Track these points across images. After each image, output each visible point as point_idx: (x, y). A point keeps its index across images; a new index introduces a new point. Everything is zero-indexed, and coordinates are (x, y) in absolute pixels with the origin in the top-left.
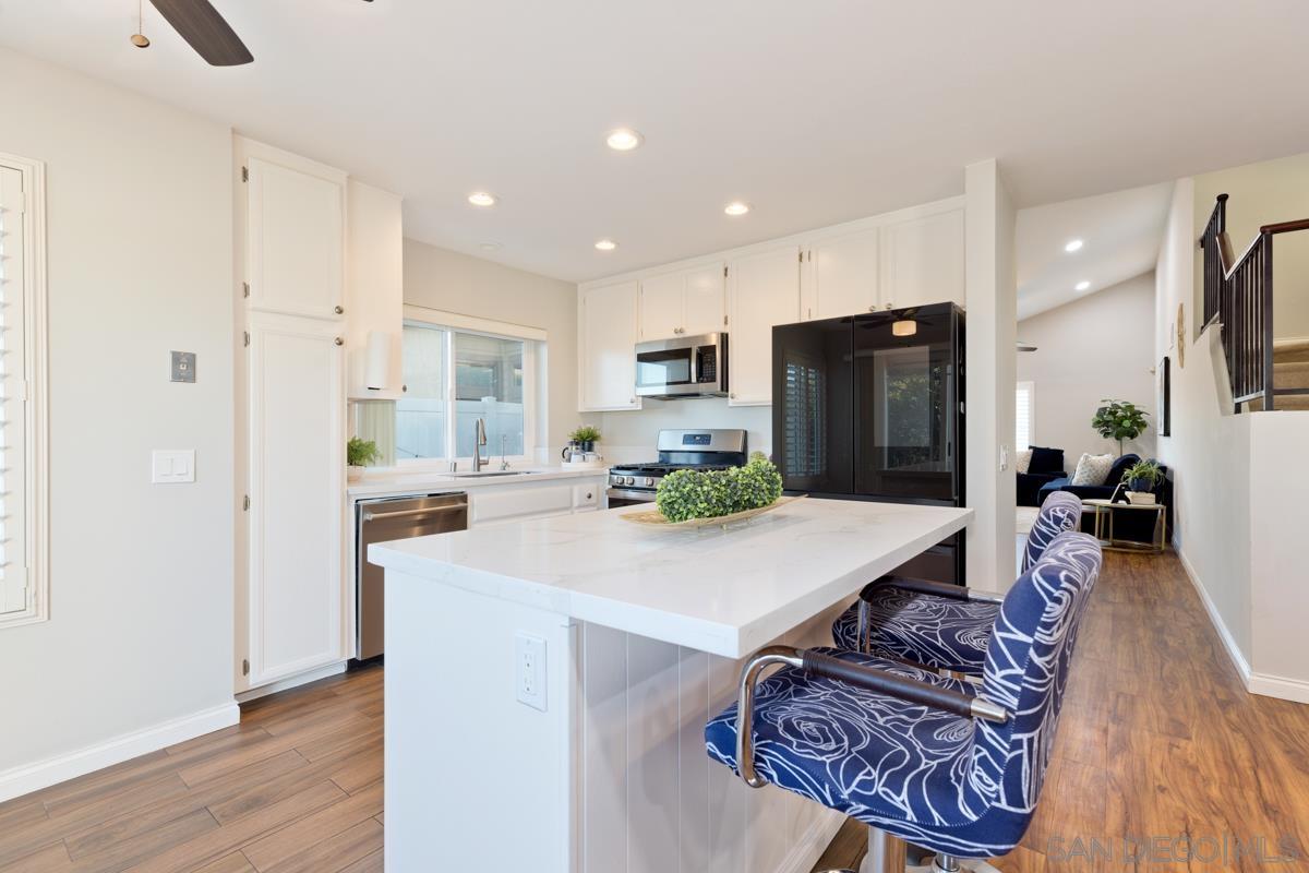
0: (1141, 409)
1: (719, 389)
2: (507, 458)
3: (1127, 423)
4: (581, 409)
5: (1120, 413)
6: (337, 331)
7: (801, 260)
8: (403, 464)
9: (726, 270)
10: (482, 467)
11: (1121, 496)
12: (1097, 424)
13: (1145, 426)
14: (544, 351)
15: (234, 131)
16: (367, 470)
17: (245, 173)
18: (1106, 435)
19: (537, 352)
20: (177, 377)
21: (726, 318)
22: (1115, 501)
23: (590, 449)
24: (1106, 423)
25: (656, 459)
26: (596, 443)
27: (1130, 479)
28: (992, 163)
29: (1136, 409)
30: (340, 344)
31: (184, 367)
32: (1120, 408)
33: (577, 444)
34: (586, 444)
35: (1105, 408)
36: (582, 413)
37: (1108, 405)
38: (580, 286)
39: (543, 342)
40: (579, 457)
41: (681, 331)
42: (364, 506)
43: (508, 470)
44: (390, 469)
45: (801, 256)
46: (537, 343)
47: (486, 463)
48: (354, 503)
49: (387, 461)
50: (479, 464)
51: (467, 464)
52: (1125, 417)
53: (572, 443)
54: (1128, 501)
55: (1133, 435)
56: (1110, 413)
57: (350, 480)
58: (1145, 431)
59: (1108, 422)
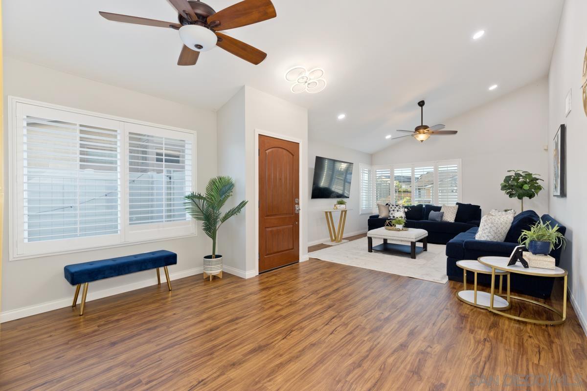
0: (537, 177)
3: (526, 187)
5: (521, 180)
11: (518, 256)
12: (504, 188)
13: (540, 189)
18: (511, 195)
22: (512, 263)
24: (511, 187)
27: (527, 241)
29: (533, 176)
32: (521, 176)
35: (510, 176)
37: (513, 174)
52: (525, 183)
54: (525, 265)
55: (531, 196)
56: (514, 179)
58: (540, 193)
59: (512, 186)
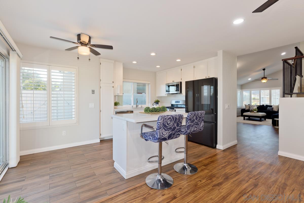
1: (180, 92)
2: (142, 105)
4: (157, 96)
6: (113, 85)
7: (194, 68)
8: (124, 106)
9: (181, 69)
10: (137, 107)
14: (150, 85)
15: (99, 58)
16: (118, 107)
17: (101, 64)
19: (148, 85)
20: (93, 93)
21: (181, 79)
23: (158, 104)
25: (170, 106)
26: (159, 103)
28: (222, 51)
30: (113, 87)
31: (93, 92)
33: (155, 103)
34: (157, 103)
36: (157, 97)
38: (157, 73)
39: (150, 84)
40: (155, 105)
41: (174, 81)
42: (117, 112)
43: (142, 107)
44: (122, 107)
45: (194, 67)
46: (149, 84)
47: (138, 106)
48: (115, 112)
49: (122, 105)
50: (137, 106)
51: (135, 106)
53: (154, 103)
57: (115, 108)
